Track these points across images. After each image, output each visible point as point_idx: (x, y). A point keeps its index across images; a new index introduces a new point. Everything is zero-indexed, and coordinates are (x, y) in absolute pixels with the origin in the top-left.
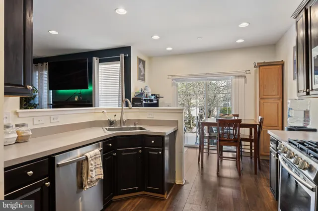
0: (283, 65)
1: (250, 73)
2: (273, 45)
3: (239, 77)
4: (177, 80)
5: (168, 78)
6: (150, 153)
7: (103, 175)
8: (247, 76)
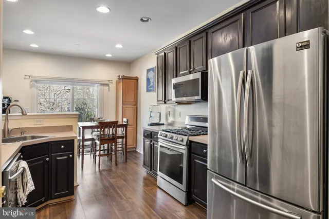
0: (137, 80)
1: (112, 83)
2: (129, 63)
3: (104, 85)
4: (36, 81)
5: (25, 78)
6: (58, 158)
7: (34, 187)
8: (110, 85)
